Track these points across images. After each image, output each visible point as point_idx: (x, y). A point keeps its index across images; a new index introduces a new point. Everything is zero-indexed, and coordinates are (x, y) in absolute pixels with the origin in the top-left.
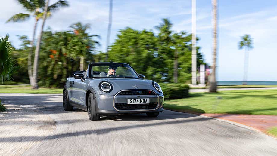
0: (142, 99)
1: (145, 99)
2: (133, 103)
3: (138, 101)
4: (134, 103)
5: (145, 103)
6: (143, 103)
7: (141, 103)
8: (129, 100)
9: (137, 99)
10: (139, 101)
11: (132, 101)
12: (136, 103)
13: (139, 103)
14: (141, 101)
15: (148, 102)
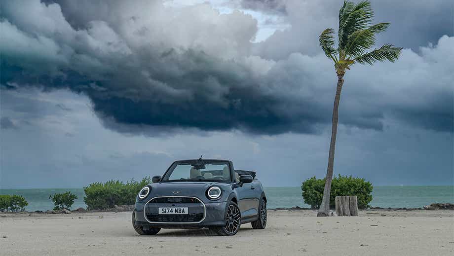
0: (178, 208)
1: (182, 208)
2: (165, 214)
3: (171, 211)
4: (167, 213)
5: (181, 213)
6: (178, 213)
7: (176, 213)
8: (160, 209)
9: (170, 209)
10: (174, 210)
11: (165, 210)
12: (169, 213)
13: (174, 213)
14: (176, 211)
15: (186, 212)
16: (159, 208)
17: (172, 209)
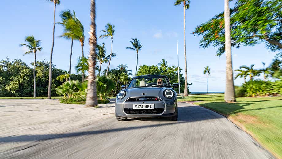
0: (147, 105)
1: (150, 105)
2: (137, 109)
6: (147, 109)
11: (137, 106)
13: (144, 108)
15: (153, 108)
16: (133, 105)
17: (142, 106)
